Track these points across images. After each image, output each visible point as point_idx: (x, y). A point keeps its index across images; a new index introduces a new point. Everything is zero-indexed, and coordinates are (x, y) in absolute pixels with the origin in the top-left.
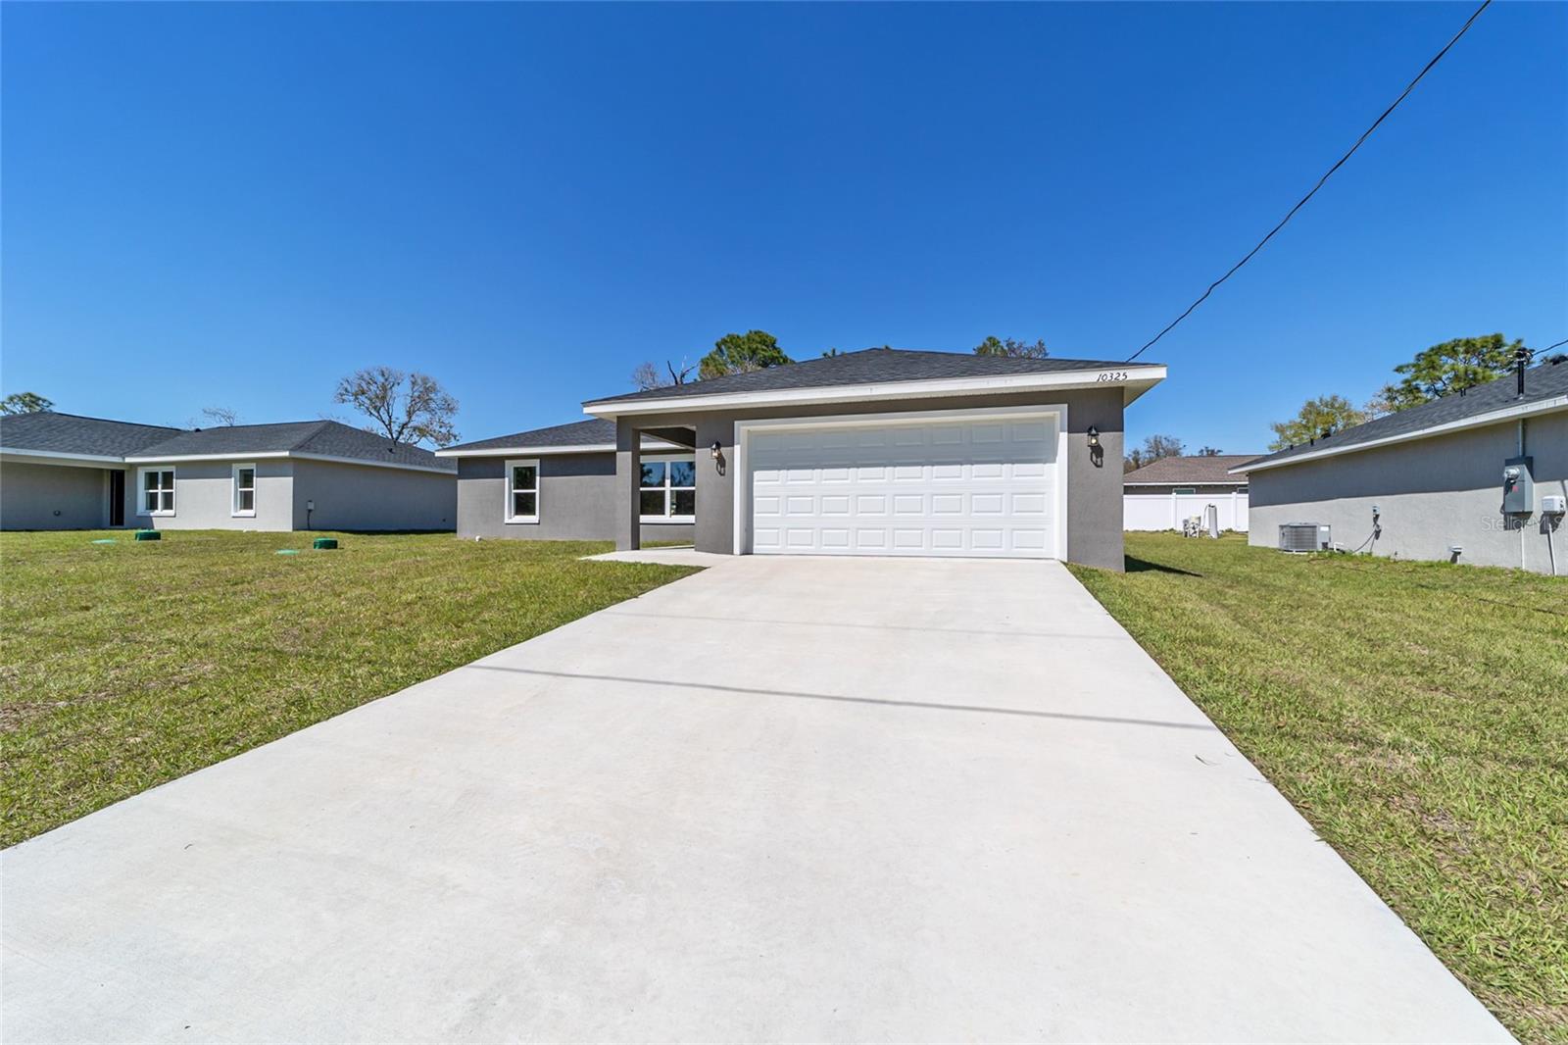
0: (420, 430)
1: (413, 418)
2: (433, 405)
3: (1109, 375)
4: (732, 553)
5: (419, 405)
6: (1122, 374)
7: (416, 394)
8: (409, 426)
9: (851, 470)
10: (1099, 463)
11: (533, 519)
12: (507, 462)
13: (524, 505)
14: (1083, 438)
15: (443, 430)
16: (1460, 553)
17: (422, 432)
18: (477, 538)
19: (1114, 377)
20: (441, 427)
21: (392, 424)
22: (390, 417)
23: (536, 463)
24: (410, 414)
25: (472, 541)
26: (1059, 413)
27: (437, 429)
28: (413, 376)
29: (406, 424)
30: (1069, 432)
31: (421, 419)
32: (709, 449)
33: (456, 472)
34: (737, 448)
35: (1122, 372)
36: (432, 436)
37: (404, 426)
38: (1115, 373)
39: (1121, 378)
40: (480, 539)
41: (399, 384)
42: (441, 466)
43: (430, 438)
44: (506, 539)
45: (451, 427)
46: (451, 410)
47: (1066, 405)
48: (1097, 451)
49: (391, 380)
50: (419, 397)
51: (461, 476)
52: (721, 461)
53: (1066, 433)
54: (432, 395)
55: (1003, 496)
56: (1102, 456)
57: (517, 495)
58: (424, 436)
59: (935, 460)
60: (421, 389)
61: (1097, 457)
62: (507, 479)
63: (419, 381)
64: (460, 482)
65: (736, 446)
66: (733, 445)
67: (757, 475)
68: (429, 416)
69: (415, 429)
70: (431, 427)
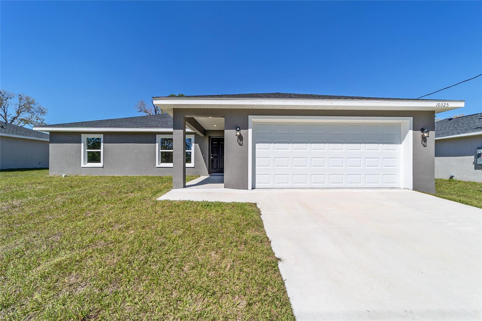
0: (25, 120)
1: (20, 115)
2: (32, 110)
3: (441, 104)
4: (247, 189)
5: (24, 109)
6: (446, 104)
7: (22, 104)
8: (18, 118)
9: (308, 144)
10: (425, 145)
11: (100, 165)
12: (82, 135)
13: (94, 158)
14: (420, 133)
15: (39, 121)
16: (454, 176)
17: (26, 121)
18: (63, 175)
19: (443, 105)
20: (37, 120)
21: (7, 117)
22: (6, 113)
23: (101, 136)
24: (18, 113)
25: (60, 177)
26: (408, 121)
27: (35, 120)
28: (20, 95)
29: (16, 117)
30: (413, 130)
31: (25, 115)
32: (235, 130)
33: (49, 140)
34: (250, 131)
35: (446, 103)
36: (32, 124)
37: (14, 118)
38: (443, 103)
39: (446, 105)
40: (65, 176)
41: (11, 98)
42: (38, 136)
43: (31, 125)
44: (82, 175)
45: (43, 120)
46: (43, 113)
47: (412, 117)
48: (424, 139)
49: (6, 96)
50: (24, 105)
51: (52, 141)
52: (240, 138)
53: (412, 131)
54: (32, 106)
55: (379, 159)
56: (426, 142)
57: (89, 152)
58: (27, 123)
59: (348, 141)
60: (25, 102)
61: (424, 142)
62: (82, 144)
63: (24, 98)
64: (51, 145)
65: (249, 129)
66: (247, 129)
67: (258, 146)
68: (30, 115)
69: (22, 120)
70: (31, 119)
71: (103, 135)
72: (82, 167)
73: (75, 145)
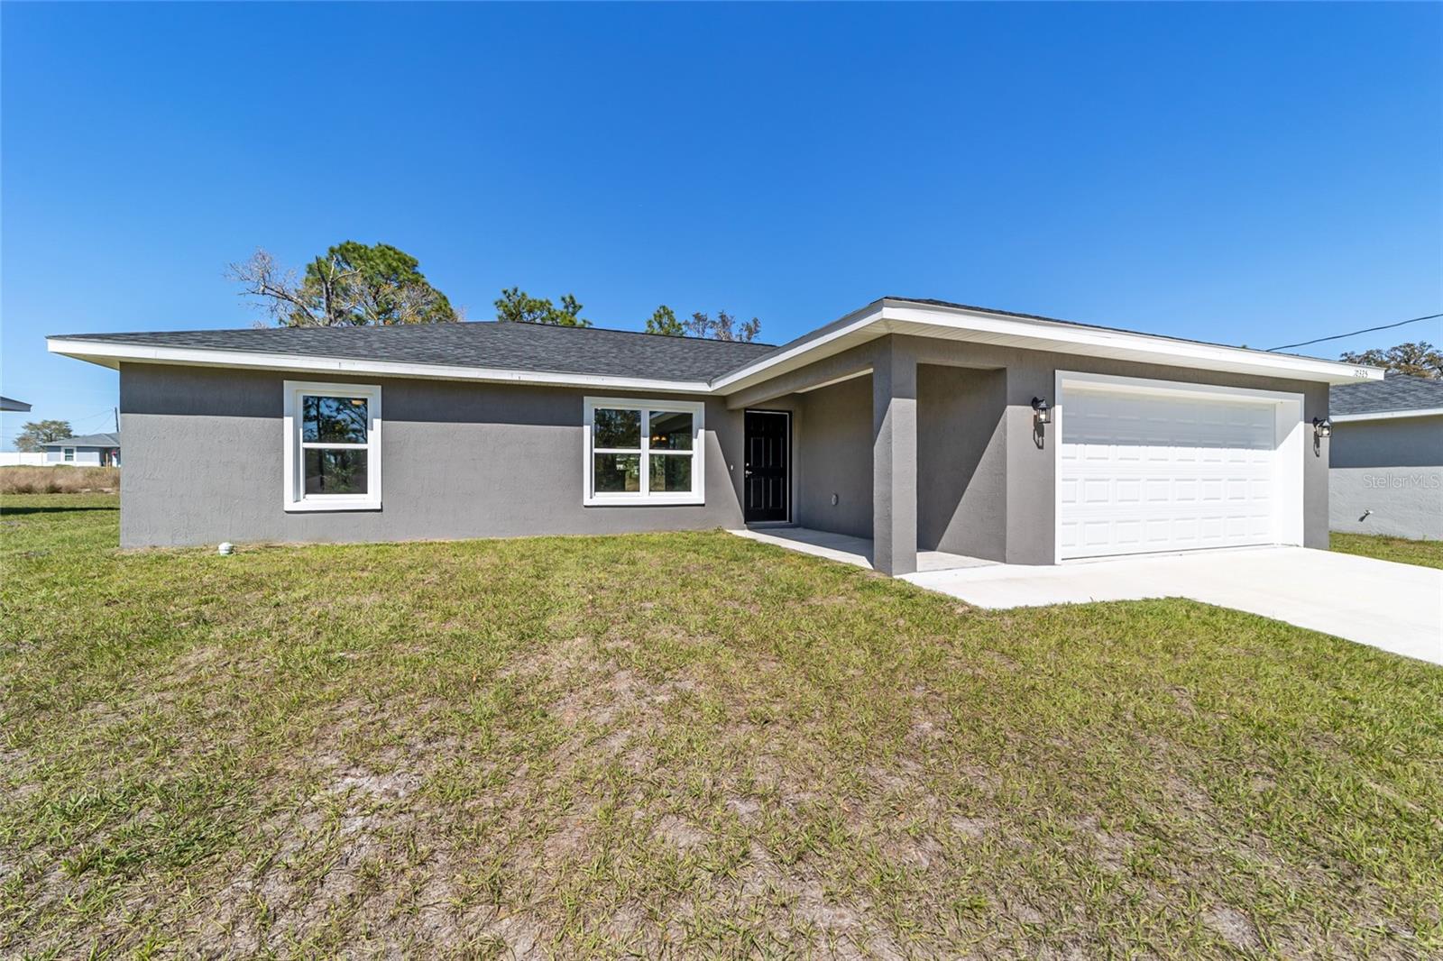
71: (380, 387)
72: (287, 512)
73: (256, 425)
